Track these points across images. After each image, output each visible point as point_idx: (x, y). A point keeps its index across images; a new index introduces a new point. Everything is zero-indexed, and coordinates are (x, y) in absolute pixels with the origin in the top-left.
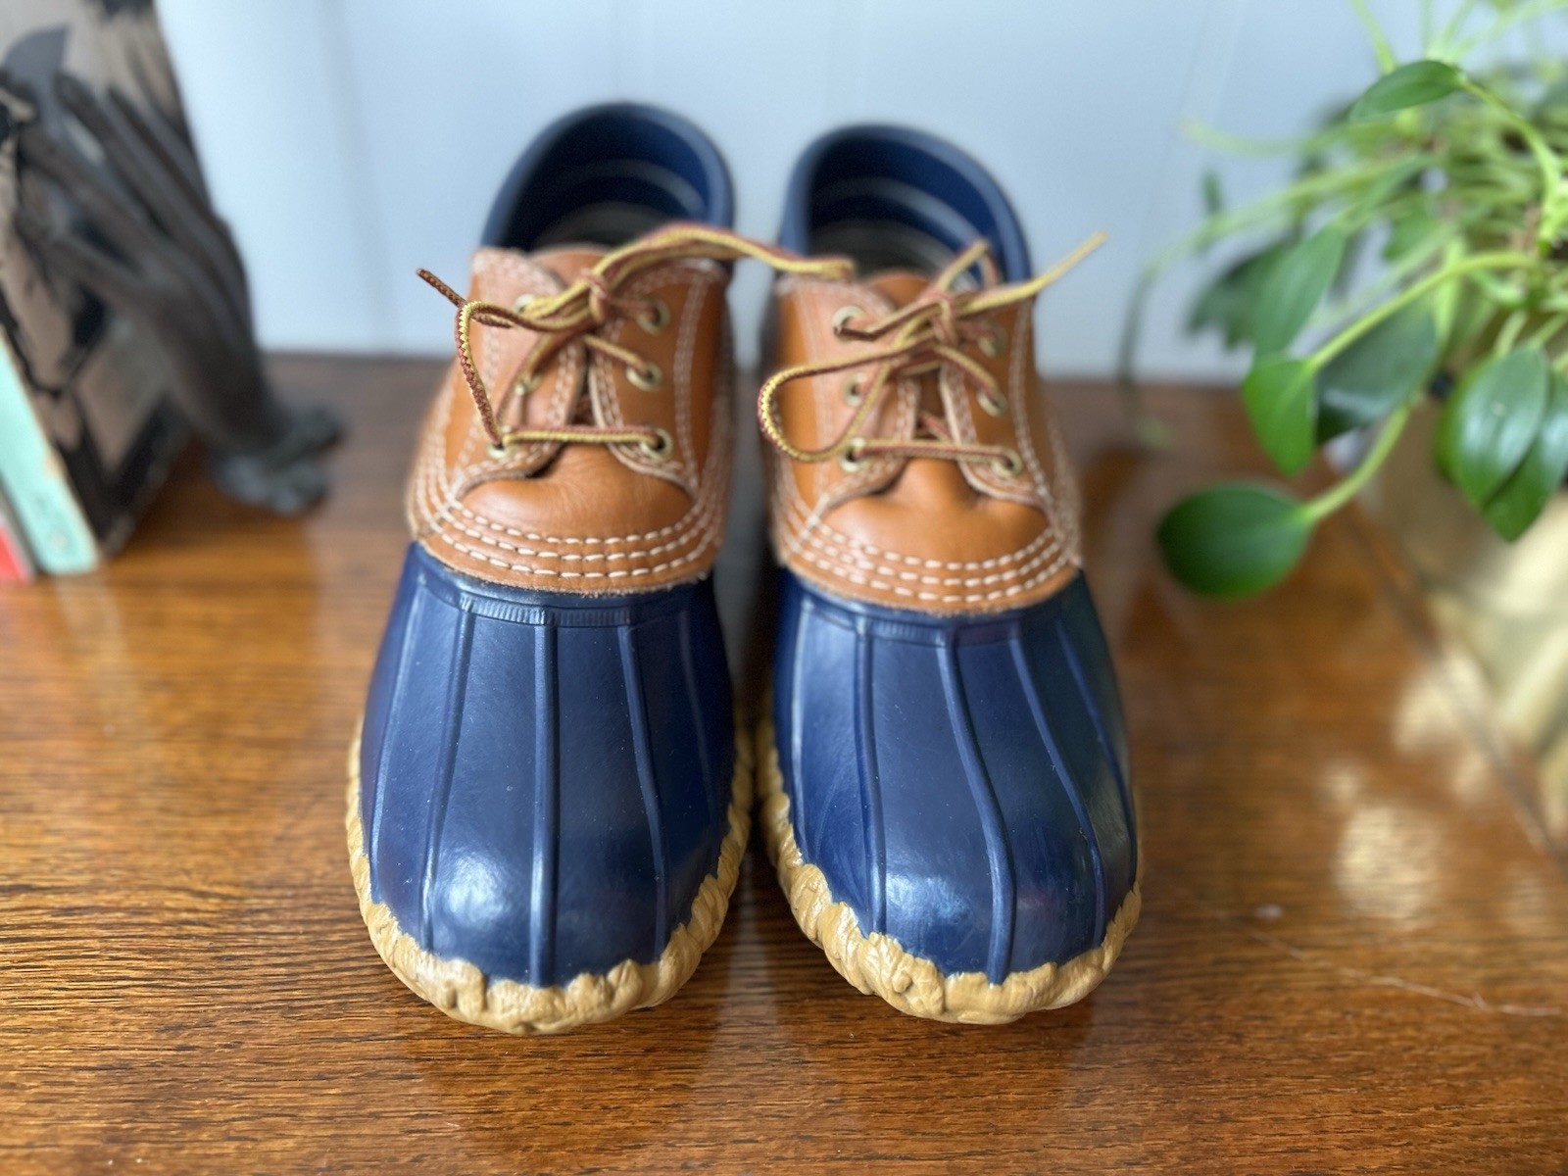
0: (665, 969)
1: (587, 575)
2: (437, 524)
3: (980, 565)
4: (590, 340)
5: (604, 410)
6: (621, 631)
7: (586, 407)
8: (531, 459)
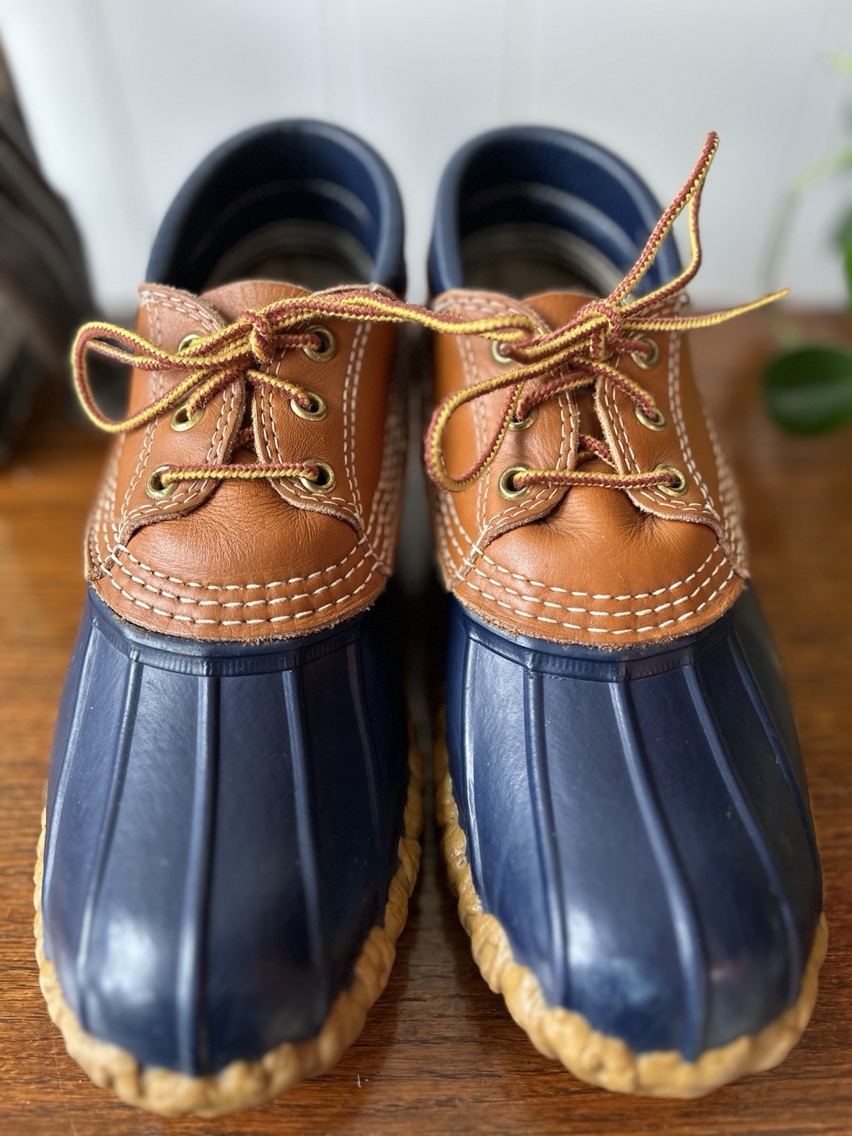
0: (327, 1047)
1: (248, 622)
2: (106, 567)
3: (650, 594)
4: (253, 374)
5: (264, 444)
6: (286, 675)
7: (247, 439)
8: (188, 499)
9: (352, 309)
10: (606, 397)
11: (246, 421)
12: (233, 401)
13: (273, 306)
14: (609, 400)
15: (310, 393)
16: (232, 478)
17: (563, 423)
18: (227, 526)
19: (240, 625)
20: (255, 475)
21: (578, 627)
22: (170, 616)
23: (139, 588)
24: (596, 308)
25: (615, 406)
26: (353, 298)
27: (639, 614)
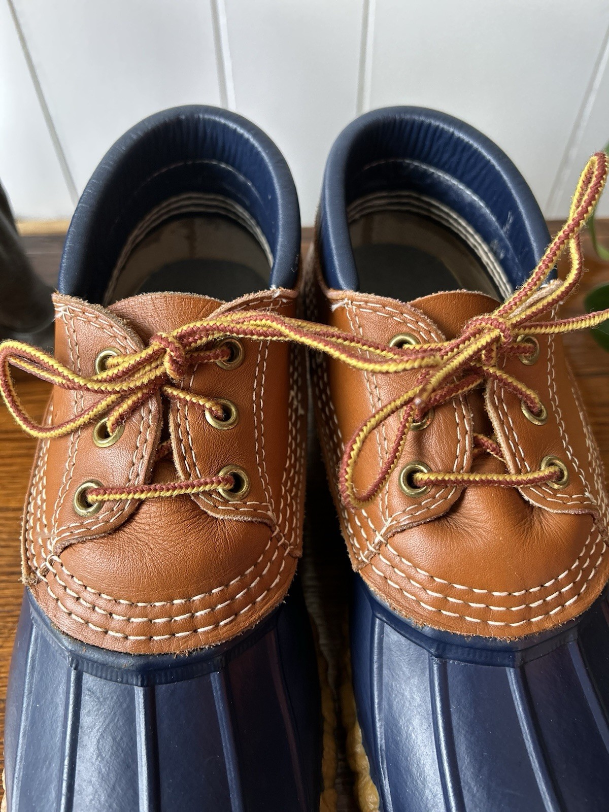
1: (177, 635)
2: (41, 574)
3: (542, 586)
4: (169, 390)
5: (182, 459)
6: (214, 676)
7: (166, 452)
8: (113, 519)
9: (261, 331)
10: (495, 396)
11: (164, 435)
12: (150, 417)
13: (185, 328)
14: (498, 399)
15: (223, 401)
16: (154, 497)
17: (458, 425)
18: (152, 546)
19: (169, 638)
20: (176, 493)
21: (479, 621)
22: (105, 631)
23: (73, 600)
24: (490, 322)
25: (504, 405)
26: (261, 320)
27: (532, 605)
